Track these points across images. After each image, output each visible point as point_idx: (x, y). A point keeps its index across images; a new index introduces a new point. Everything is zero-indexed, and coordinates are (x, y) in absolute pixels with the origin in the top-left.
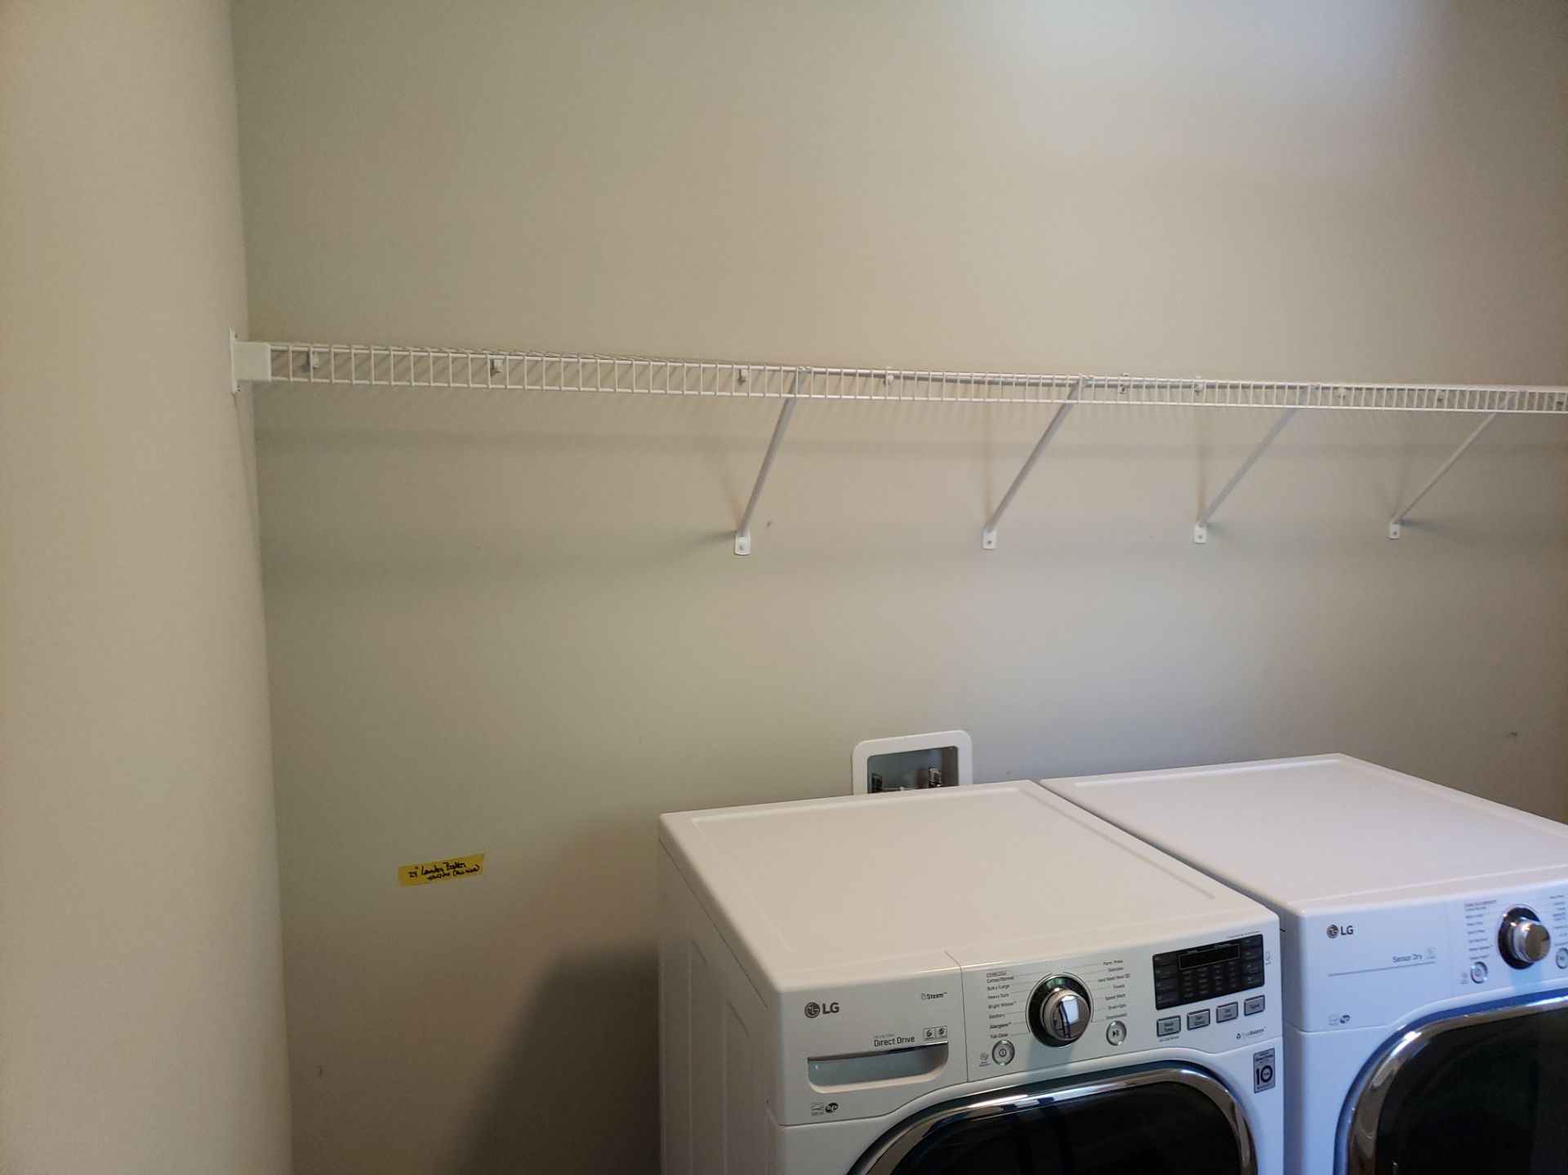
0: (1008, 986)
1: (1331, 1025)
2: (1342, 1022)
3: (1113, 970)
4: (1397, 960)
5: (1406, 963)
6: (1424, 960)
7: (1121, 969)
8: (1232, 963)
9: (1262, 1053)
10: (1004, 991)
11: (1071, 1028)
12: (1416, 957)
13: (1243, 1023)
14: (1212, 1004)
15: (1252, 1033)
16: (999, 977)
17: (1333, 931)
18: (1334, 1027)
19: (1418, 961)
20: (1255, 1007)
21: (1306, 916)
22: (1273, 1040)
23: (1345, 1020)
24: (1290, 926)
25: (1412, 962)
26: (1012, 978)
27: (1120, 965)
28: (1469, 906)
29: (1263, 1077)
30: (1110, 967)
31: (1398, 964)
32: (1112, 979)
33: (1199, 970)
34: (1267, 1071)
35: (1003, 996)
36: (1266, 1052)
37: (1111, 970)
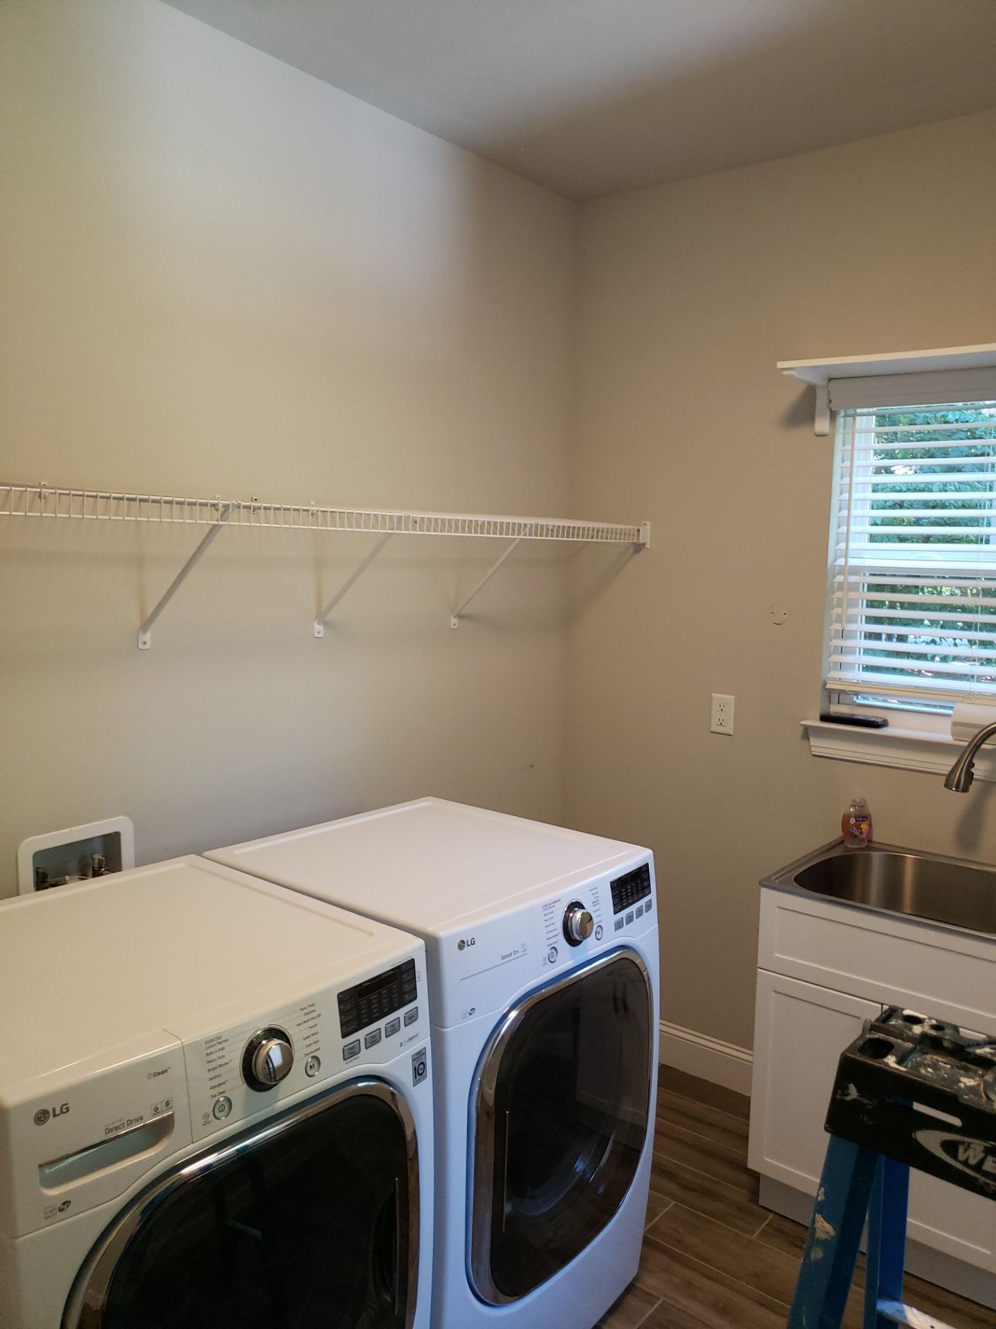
0: (224, 1048)
1: (463, 1018)
2: (470, 1014)
3: (308, 1013)
4: (504, 958)
5: (510, 958)
6: (520, 954)
7: (314, 1011)
8: (394, 987)
9: (417, 1054)
10: (220, 1054)
11: (277, 1072)
12: (516, 952)
13: (405, 1032)
14: (381, 1024)
15: (410, 1039)
16: (215, 1042)
17: (462, 945)
18: (465, 1020)
19: (517, 955)
20: (412, 1018)
21: (443, 936)
22: (425, 1042)
23: (472, 1012)
24: (432, 946)
25: (513, 956)
26: (227, 1040)
27: (312, 1008)
28: (545, 906)
29: (419, 1073)
30: (305, 1011)
31: (504, 960)
32: (307, 1021)
33: (372, 998)
34: (422, 1066)
35: (219, 1058)
36: (420, 1051)
37: (306, 1014)
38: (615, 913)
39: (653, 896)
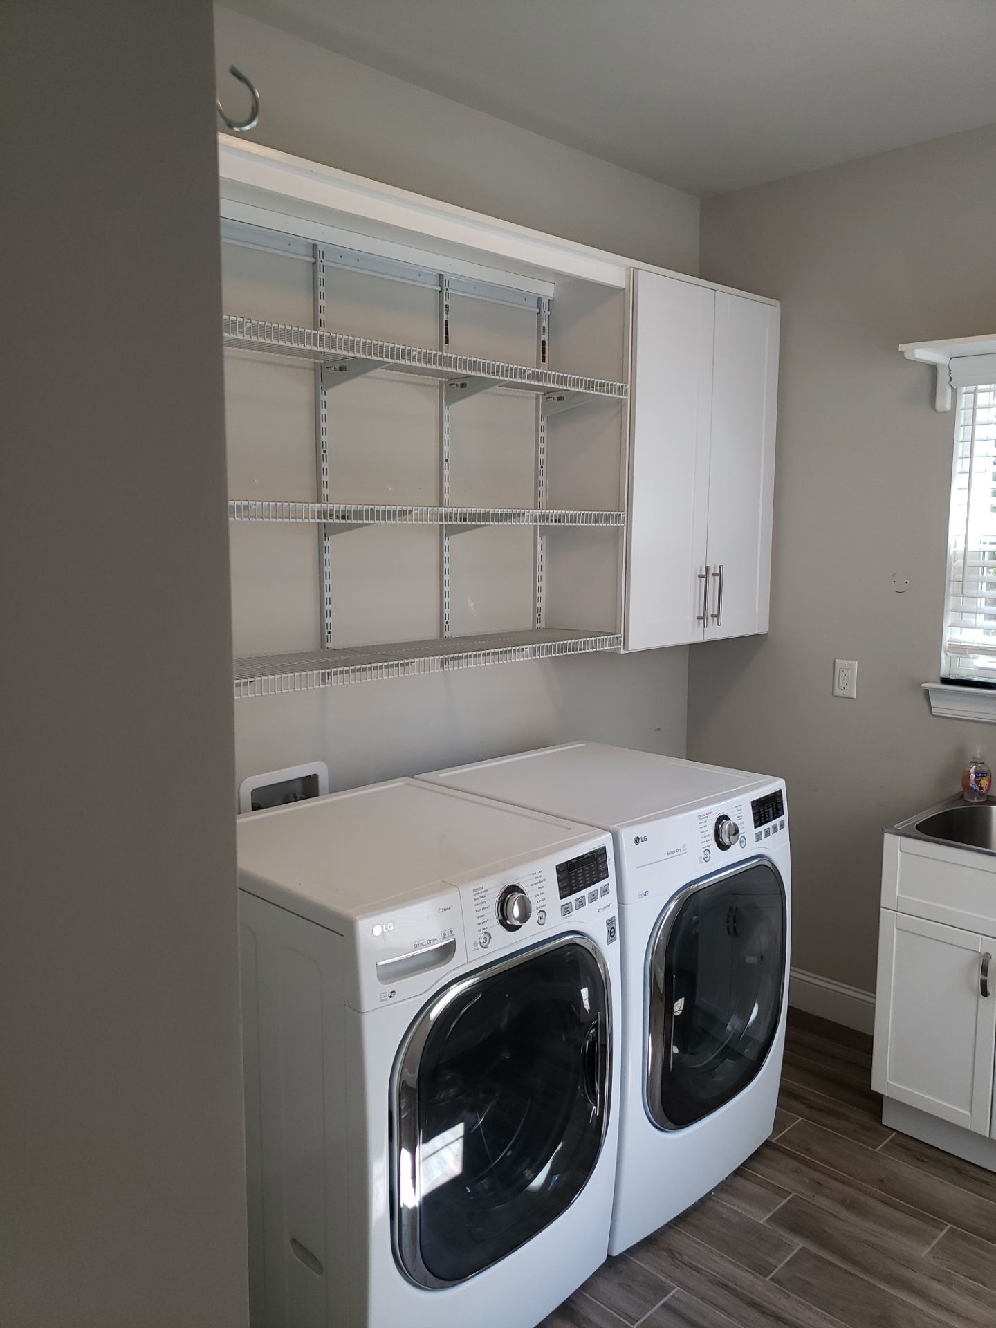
0: (486, 896)
2: (645, 895)
4: (669, 854)
5: (673, 855)
6: (682, 852)
7: (541, 876)
8: (593, 866)
9: (609, 920)
10: (483, 900)
12: (678, 850)
13: (601, 901)
14: (585, 893)
15: (605, 908)
16: (479, 891)
17: (637, 840)
18: (641, 899)
19: (679, 853)
20: (605, 891)
21: (622, 833)
22: (614, 912)
24: (617, 840)
25: (676, 853)
26: (486, 891)
27: (540, 874)
28: (700, 816)
29: (611, 935)
30: (536, 876)
31: (670, 856)
32: (537, 883)
33: (578, 872)
34: (613, 930)
35: (483, 903)
36: (612, 919)
37: (536, 878)
38: (756, 827)
39: (785, 817)
